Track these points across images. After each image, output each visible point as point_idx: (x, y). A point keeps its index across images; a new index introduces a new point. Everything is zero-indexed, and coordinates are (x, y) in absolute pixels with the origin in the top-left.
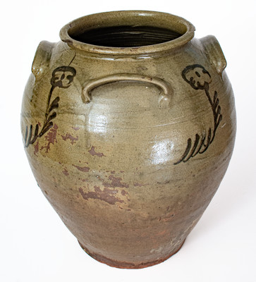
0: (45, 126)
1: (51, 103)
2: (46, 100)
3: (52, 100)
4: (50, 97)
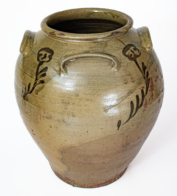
0: (147, 85)
1: (142, 69)
2: (138, 70)
3: (141, 67)
4: (139, 67)
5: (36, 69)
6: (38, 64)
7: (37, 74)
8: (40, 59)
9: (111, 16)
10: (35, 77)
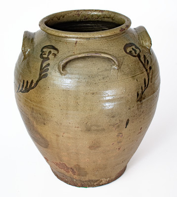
5: (140, 64)
6: (138, 59)
7: (144, 66)
8: (135, 54)
9: (57, 19)
10: (144, 70)
